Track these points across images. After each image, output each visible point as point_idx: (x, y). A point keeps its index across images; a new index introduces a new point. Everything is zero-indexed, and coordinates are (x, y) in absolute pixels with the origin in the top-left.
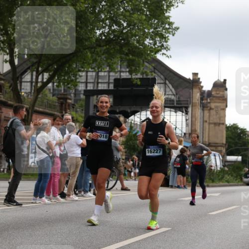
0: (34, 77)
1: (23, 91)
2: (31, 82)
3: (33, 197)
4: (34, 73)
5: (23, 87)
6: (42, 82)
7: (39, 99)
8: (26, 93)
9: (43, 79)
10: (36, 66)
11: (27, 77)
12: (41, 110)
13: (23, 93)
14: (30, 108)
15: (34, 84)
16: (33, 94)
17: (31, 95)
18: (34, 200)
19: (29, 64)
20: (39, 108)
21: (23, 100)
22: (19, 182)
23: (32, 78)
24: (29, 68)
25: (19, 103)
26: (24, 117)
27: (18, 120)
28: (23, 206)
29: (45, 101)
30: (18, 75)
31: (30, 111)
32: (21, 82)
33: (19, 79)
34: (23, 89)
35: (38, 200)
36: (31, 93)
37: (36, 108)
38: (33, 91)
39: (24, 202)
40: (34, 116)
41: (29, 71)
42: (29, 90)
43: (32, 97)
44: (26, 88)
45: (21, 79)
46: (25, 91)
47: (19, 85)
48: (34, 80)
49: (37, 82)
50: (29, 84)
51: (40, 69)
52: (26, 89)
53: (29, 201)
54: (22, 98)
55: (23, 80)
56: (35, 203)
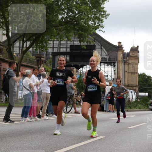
0: (21, 44)
1: (14, 52)
2: (20, 47)
3: (21, 117)
4: (21, 42)
5: (14, 50)
6: (26, 47)
7: (24, 58)
8: (16, 54)
9: (26, 45)
10: (23, 37)
11: (17, 44)
13: (14, 54)
14: (19, 63)
15: (21, 48)
16: (20, 54)
17: (19, 55)
18: (21, 119)
19: (18, 36)
20: (24, 63)
21: (14, 58)
24: (18, 39)
26: (15, 69)
27: (12, 70)
28: (15, 123)
29: (28, 59)
30: (11, 43)
31: (19, 65)
32: (13, 47)
33: (12, 45)
34: (15, 51)
35: (24, 119)
36: (19, 54)
37: (22, 63)
38: (20, 53)
39: (15, 121)
40: (21, 68)
41: (18, 40)
42: (18, 52)
43: (20, 56)
44: (16, 51)
45: (13, 45)
46: (16, 53)
47: (12, 49)
48: (21, 46)
49: (23, 47)
50: (18, 48)
51: (25, 39)
52: (16, 52)
53: (18, 120)
54: (14, 57)
55: (15, 46)
56: (22, 121)
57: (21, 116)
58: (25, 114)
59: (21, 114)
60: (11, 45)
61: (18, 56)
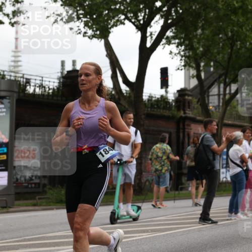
0: (222, 90)
1: (210, 105)
2: (219, 95)
3: (228, 214)
4: (222, 85)
5: (210, 101)
6: (230, 93)
7: (227, 112)
8: (213, 107)
9: (230, 90)
10: (223, 77)
11: (214, 90)
12: (230, 122)
13: (211, 107)
14: (219, 122)
15: (221, 97)
16: (221, 107)
17: (219, 109)
18: (229, 216)
19: (216, 76)
21: (212, 114)
22: (212, 200)
23: (219, 91)
24: (215, 81)
25: (207, 118)
28: (219, 223)
29: (234, 113)
30: (205, 88)
31: (220, 125)
32: (208, 96)
33: (207, 94)
34: (211, 103)
35: (233, 217)
36: (219, 106)
37: (226, 121)
38: (221, 104)
39: (219, 220)
40: (224, 130)
41: (216, 84)
42: (216, 104)
43: (221, 110)
44: (214, 101)
45: (209, 92)
46: (213, 105)
47: (206, 99)
48: (222, 92)
49: (225, 94)
50: (216, 97)
51: (227, 80)
52: (214, 103)
53: (224, 218)
54: (210, 112)
55: (211, 94)
56: (231, 220)
57: (228, 211)
58: (234, 208)
59: (228, 207)
60: (205, 92)
61: (217, 110)
